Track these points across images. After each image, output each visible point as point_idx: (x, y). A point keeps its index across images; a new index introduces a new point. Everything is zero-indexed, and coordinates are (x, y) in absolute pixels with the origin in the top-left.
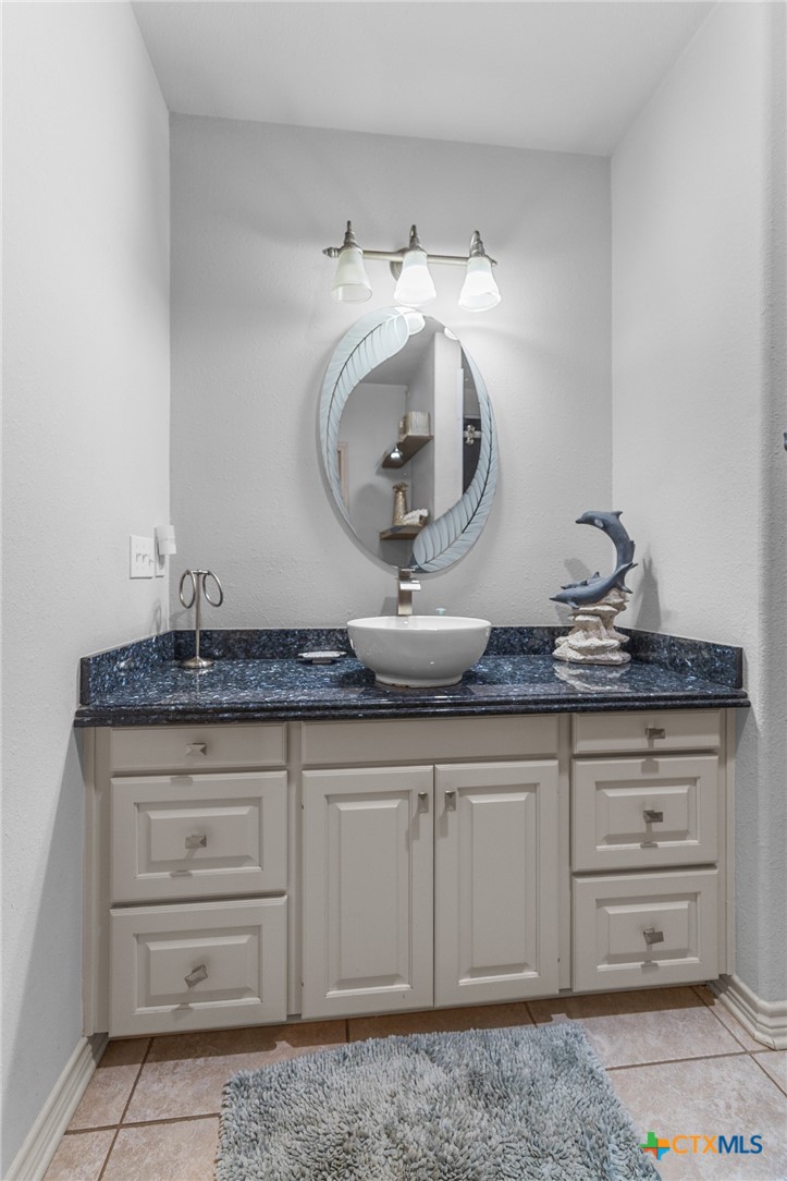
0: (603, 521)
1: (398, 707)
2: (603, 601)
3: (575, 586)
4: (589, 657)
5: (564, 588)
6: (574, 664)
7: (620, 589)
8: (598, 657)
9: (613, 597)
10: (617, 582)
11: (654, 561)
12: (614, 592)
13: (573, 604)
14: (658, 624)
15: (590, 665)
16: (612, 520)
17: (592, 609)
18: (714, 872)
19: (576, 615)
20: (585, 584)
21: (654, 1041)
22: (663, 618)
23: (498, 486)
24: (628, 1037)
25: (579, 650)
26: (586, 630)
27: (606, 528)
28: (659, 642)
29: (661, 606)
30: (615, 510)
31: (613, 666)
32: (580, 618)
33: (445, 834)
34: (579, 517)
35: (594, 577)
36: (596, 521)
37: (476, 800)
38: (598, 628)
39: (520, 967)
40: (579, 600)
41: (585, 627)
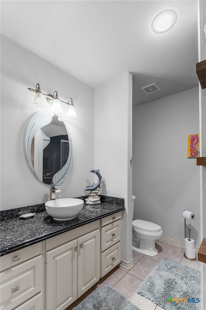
0: (96, 172)
1: (72, 227)
2: (96, 190)
3: (90, 187)
4: (95, 203)
5: (87, 187)
6: (91, 205)
7: (100, 187)
8: (96, 203)
9: (98, 189)
10: (99, 186)
11: (105, 180)
12: (98, 188)
13: (90, 191)
14: (106, 194)
15: (95, 205)
16: (98, 172)
17: (94, 192)
18: (120, 242)
19: (91, 193)
20: (92, 186)
21: (114, 279)
22: (107, 192)
23: (73, 162)
24: (111, 281)
25: (92, 202)
26: (93, 197)
27: (97, 174)
28: (107, 198)
29: (107, 190)
30: (98, 169)
31: (99, 204)
32: (92, 194)
33: (80, 255)
34: (91, 171)
35: (93, 184)
36: (95, 172)
37: (85, 244)
38: (95, 196)
39: (93, 279)
40: (92, 190)
41: (93, 196)
